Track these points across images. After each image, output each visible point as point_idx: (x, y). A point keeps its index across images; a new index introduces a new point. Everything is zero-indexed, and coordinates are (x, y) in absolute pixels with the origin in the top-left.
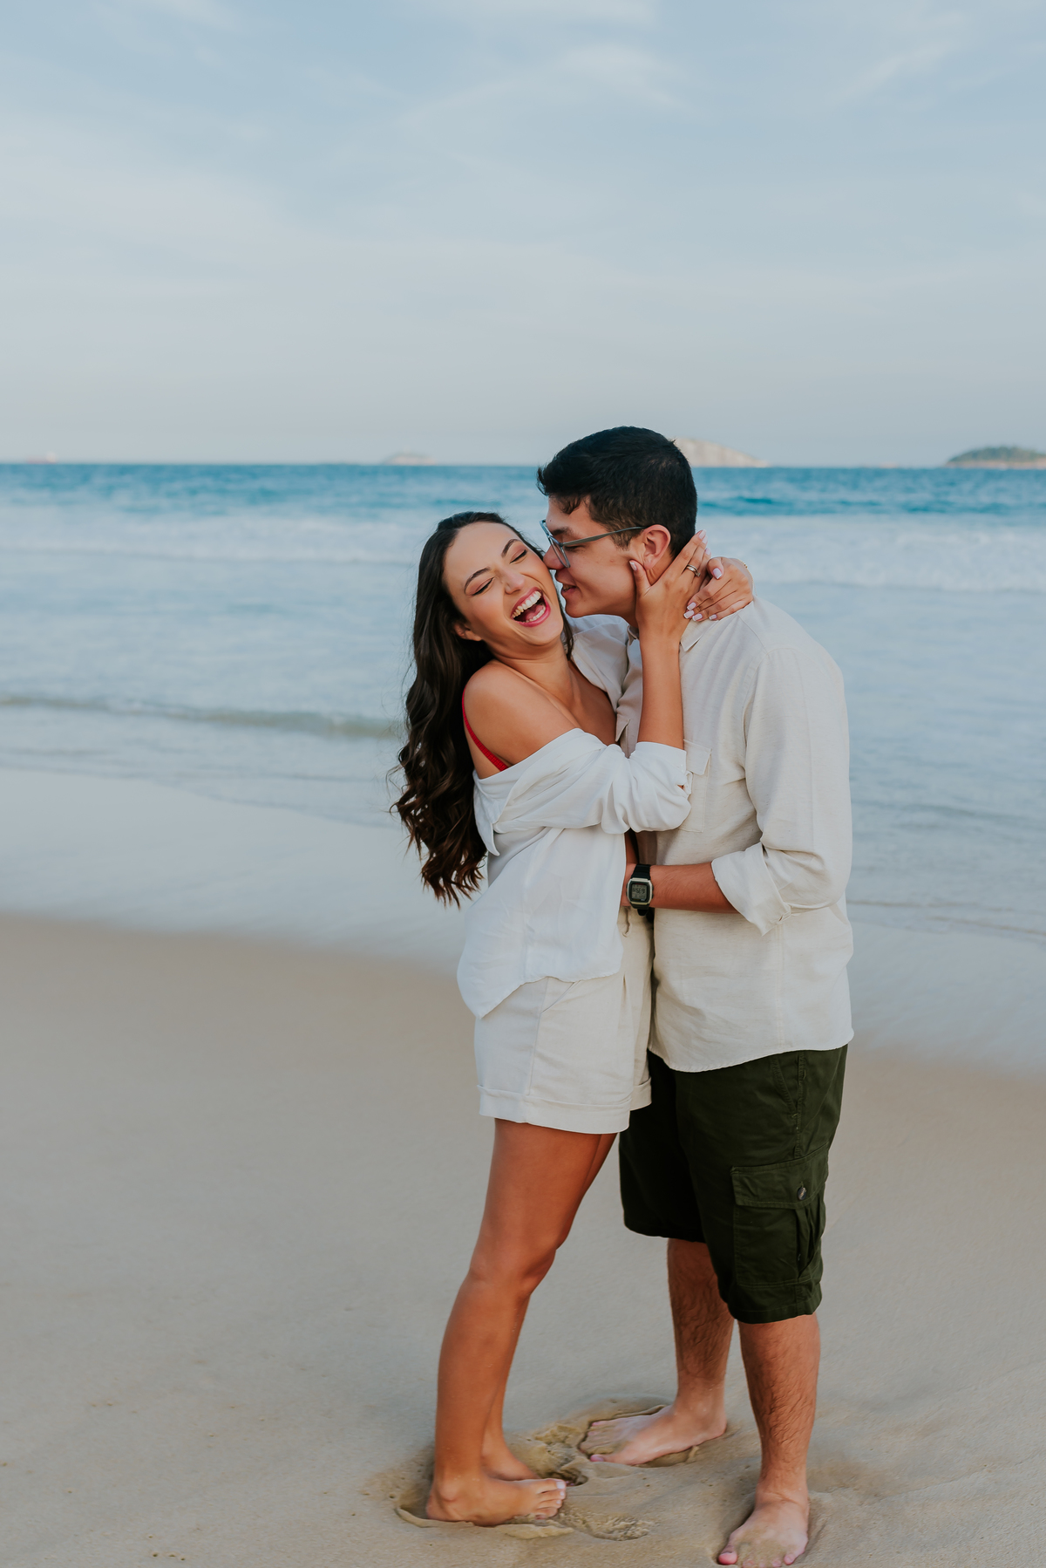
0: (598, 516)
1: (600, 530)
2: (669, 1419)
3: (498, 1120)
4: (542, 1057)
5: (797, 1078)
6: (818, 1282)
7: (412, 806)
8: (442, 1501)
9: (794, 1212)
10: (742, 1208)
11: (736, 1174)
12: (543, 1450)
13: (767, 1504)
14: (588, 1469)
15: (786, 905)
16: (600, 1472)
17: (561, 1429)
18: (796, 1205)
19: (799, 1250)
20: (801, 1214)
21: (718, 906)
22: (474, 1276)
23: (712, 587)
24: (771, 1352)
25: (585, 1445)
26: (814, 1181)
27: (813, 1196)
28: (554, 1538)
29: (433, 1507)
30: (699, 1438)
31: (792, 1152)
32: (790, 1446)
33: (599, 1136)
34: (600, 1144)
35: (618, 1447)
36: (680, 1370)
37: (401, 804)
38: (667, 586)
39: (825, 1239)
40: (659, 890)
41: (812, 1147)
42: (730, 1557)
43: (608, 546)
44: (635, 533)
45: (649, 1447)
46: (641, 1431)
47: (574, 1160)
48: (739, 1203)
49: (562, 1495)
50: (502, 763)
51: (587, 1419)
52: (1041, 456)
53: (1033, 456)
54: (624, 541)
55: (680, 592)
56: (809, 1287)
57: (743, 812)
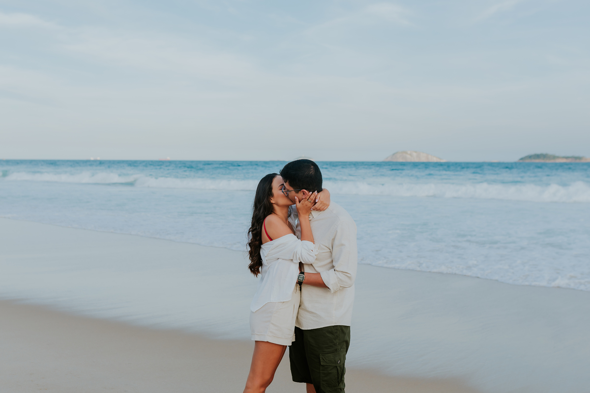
3: (256, 341)
4: (272, 324)
5: (337, 330)
6: (344, 389)
9: (337, 367)
10: (322, 366)
11: (321, 356)
15: (339, 286)
18: (337, 365)
19: (338, 378)
20: (338, 368)
22: (247, 388)
26: (342, 359)
27: (342, 363)
31: (336, 350)
38: (303, 204)
40: (306, 278)
41: (342, 350)
44: (300, 190)
47: (277, 351)
48: (322, 364)
50: (271, 240)
52: (558, 157)
53: (554, 157)
54: (297, 192)
55: (306, 205)
56: (341, 389)
57: (330, 260)
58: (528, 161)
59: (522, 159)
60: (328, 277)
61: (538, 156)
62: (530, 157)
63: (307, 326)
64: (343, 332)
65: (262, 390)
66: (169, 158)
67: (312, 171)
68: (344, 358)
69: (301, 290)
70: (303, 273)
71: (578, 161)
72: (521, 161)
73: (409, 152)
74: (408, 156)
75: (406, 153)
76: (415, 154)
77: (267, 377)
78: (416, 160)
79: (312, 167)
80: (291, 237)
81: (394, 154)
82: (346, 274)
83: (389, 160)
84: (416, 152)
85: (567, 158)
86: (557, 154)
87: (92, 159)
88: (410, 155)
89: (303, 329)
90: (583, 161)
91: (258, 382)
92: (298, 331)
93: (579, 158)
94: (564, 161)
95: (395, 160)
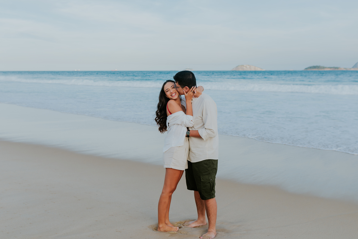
0: (179, 84)
1: (179, 86)
2: (197, 221)
3: (166, 168)
4: (174, 159)
5: (209, 163)
6: (214, 194)
7: (157, 120)
8: (159, 228)
10: (202, 182)
11: (201, 177)
12: (177, 224)
13: (209, 232)
14: (183, 227)
15: (208, 136)
16: (185, 227)
17: (180, 222)
18: (210, 181)
19: (211, 188)
20: (211, 183)
21: (199, 137)
22: (163, 193)
23: (195, 94)
24: (209, 205)
25: (183, 225)
26: (213, 178)
27: (213, 180)
28: (175, 233)
29: (158, 229)
30: (202, 224)
31: (209, 173)
32: (212, 222)
33: (181, 170)
34: (182, 172)
35: (189, 225)
36: (198, 213)
37: (155, 119)
38: (188, 94)
39: (216, 187)
40: (191, 133)
41: (213, 173)
42: (202, 237)
43: (180, 88)
44: (184, 87)
45: (194, 225)
46: (193, 223)
47: (177, 175)
49: (178, 229)
50: (171, 114)
51: (185, 221)
52: (326, 68)
53: (324, 68)
54: (183, 88)
55: (190, 95)
56: (213, 194)
57: (202, 124)
58: (309, 70)
59: (306, 69)
60: (202, 133)
61: (315, 67)
62: (311, 68)
63: (193, 161)
64: (213, 163)
65: (170, 194)
66: (116, 70)
67: (191, 77)
68: (215, 178)
69: (189, 141)
70: (189, 131)
71: (336, 70)
72: (306, 70)
73: (245, 66)
74: (245, 68)
75: (243, 66)
76: (248, 67)
77: (173, 187)
78: (249, 70)
79: (191, 74)
80: (182, 113)
81: (237, 67)
82: (211, 130)
83: (234, 70)
84: (249, 65)
85: (330, 68)
86: (325, 66)
87: (76, 70)
88: (246, 67)
89: (192, 162)
90: (339, 70)
91: (168, 190)
92: (189, 163)
93: (337, 68)
94: (329, 69)
95: (237, 70)
